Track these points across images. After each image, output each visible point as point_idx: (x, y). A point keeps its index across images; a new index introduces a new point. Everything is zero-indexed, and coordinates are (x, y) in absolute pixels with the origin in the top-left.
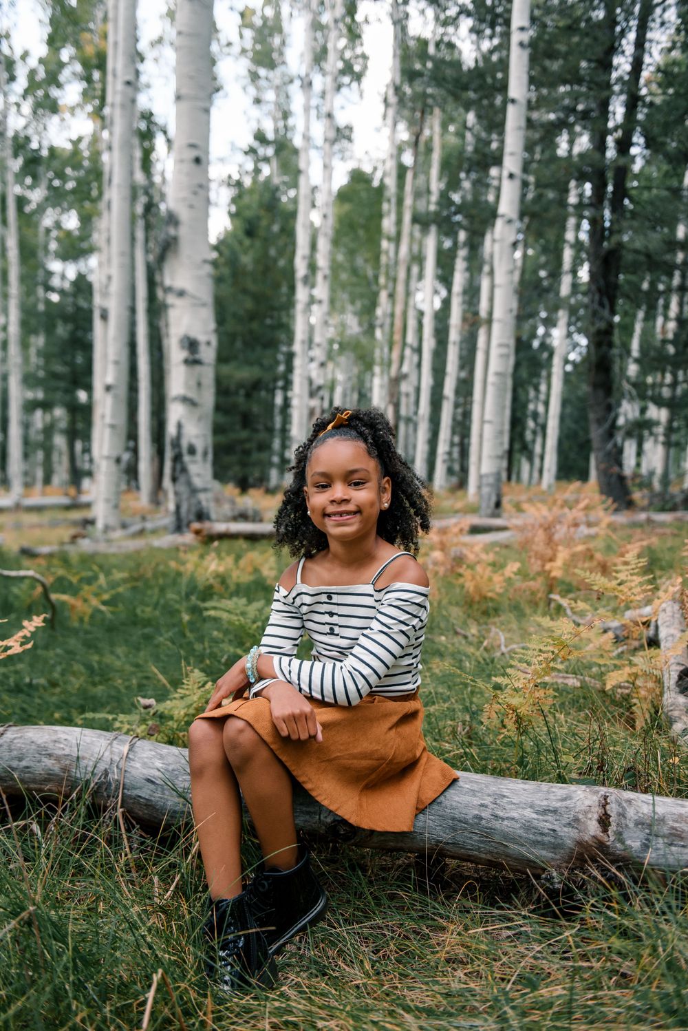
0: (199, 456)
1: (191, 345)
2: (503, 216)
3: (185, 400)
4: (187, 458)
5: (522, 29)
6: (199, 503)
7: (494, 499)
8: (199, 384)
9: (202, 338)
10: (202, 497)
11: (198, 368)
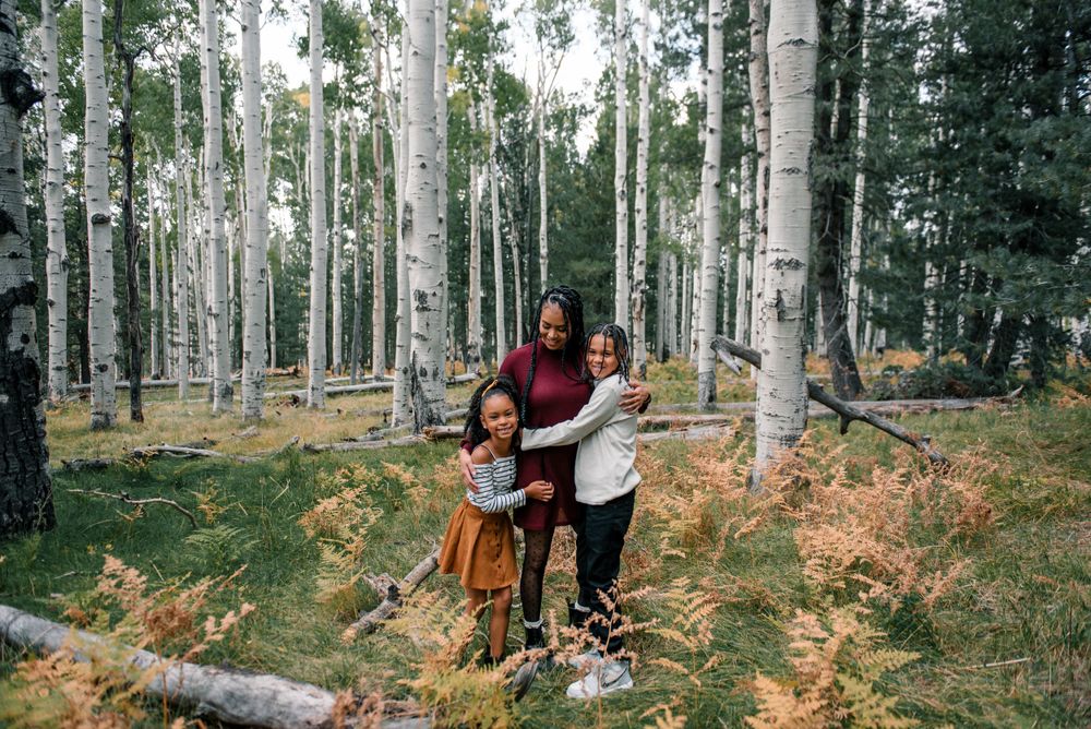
0: (429, 377)
1: (421, 297)
2: (707, 163)
3: (420, 337)
4: (420, 379)
5: (716, 14)
6: (431, 411)
7: (707, 394)
8: (428, 325)
9: (429, 292)
10: (433, 406)
11: (427, 313)
